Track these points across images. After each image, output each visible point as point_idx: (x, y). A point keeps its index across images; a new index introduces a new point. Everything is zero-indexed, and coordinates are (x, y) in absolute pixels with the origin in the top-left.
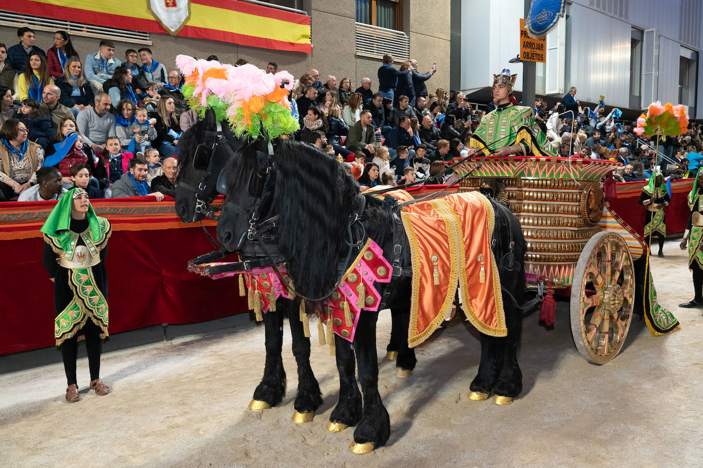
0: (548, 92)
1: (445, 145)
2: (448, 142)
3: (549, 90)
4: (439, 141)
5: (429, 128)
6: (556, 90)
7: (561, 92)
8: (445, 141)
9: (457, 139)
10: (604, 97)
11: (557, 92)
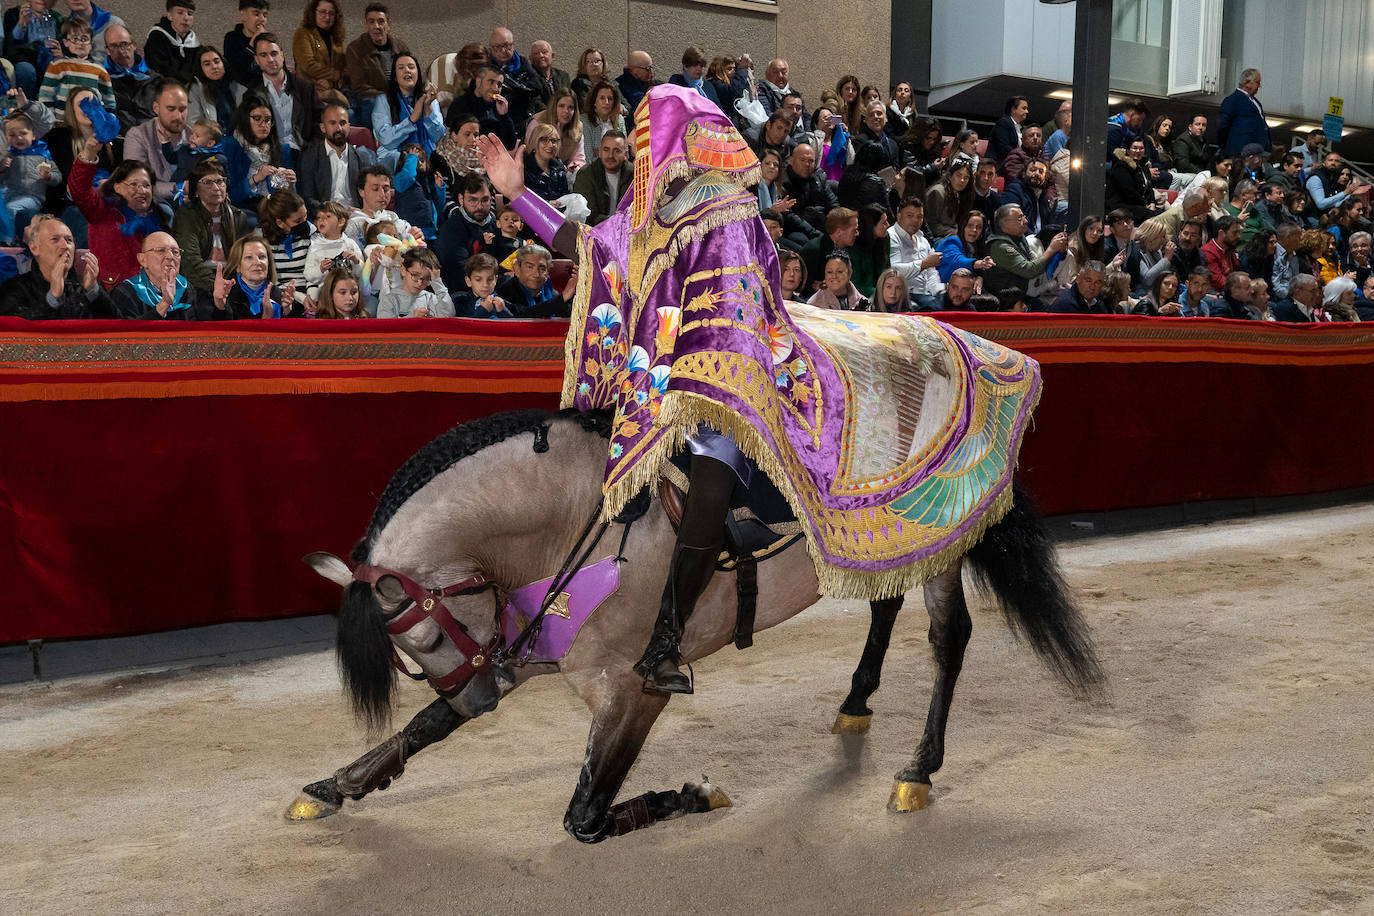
0: (1174, 88)
1: (845, 221)
2: (856, 213)
3: (1178, 84)
4: (831, 213)
5: (804, 175)
6: (1195, 82)
7: (1210, 88)
8: (847, 212)
9: (876, 206)
10: (1340, 102)
11: (1199, 89)
